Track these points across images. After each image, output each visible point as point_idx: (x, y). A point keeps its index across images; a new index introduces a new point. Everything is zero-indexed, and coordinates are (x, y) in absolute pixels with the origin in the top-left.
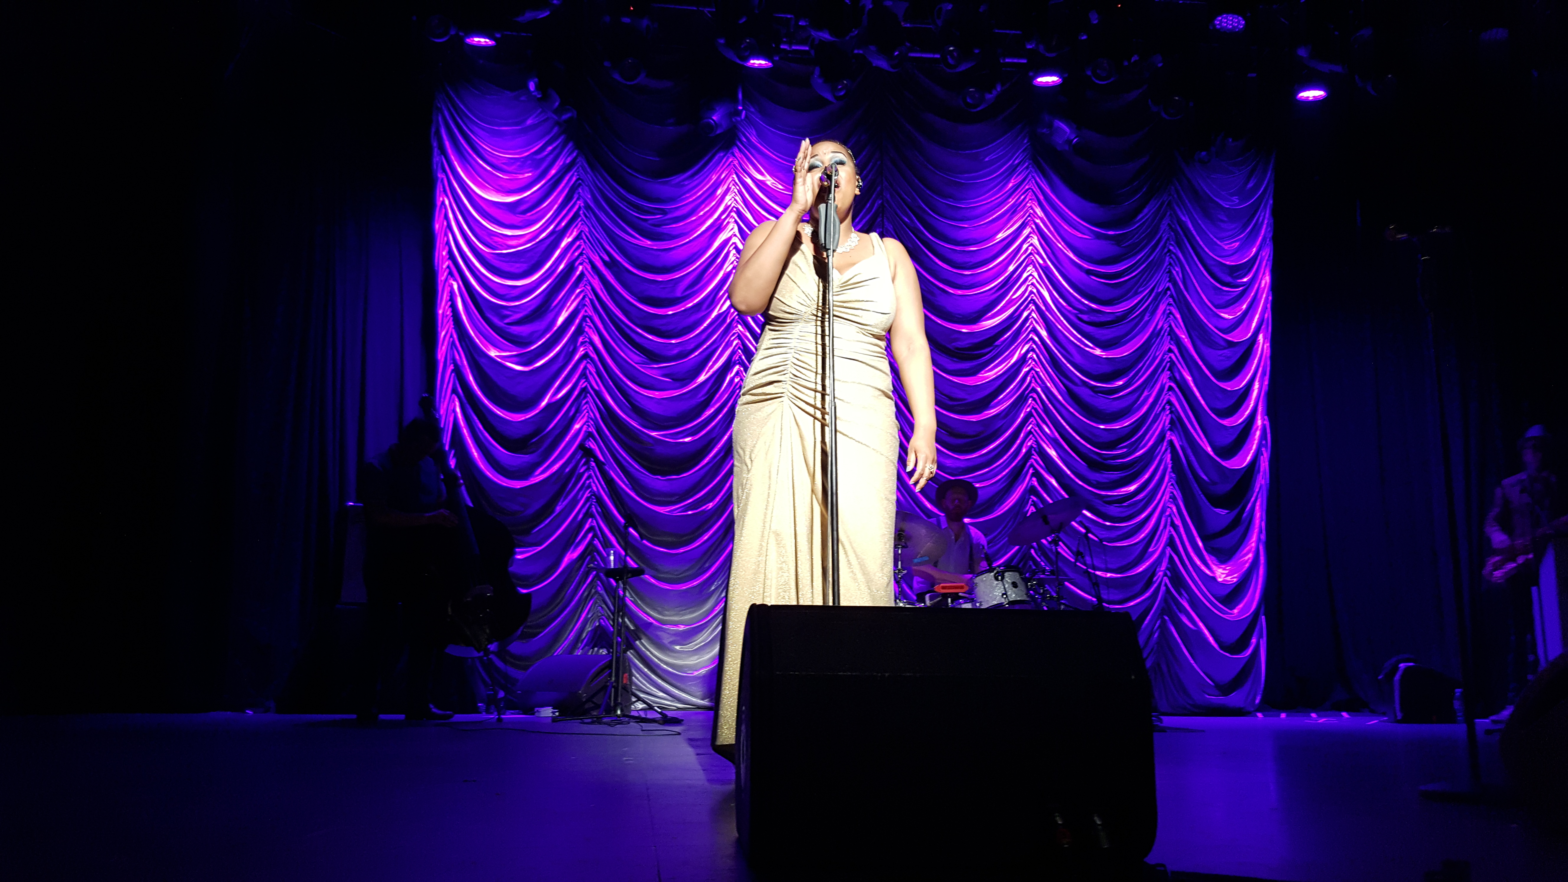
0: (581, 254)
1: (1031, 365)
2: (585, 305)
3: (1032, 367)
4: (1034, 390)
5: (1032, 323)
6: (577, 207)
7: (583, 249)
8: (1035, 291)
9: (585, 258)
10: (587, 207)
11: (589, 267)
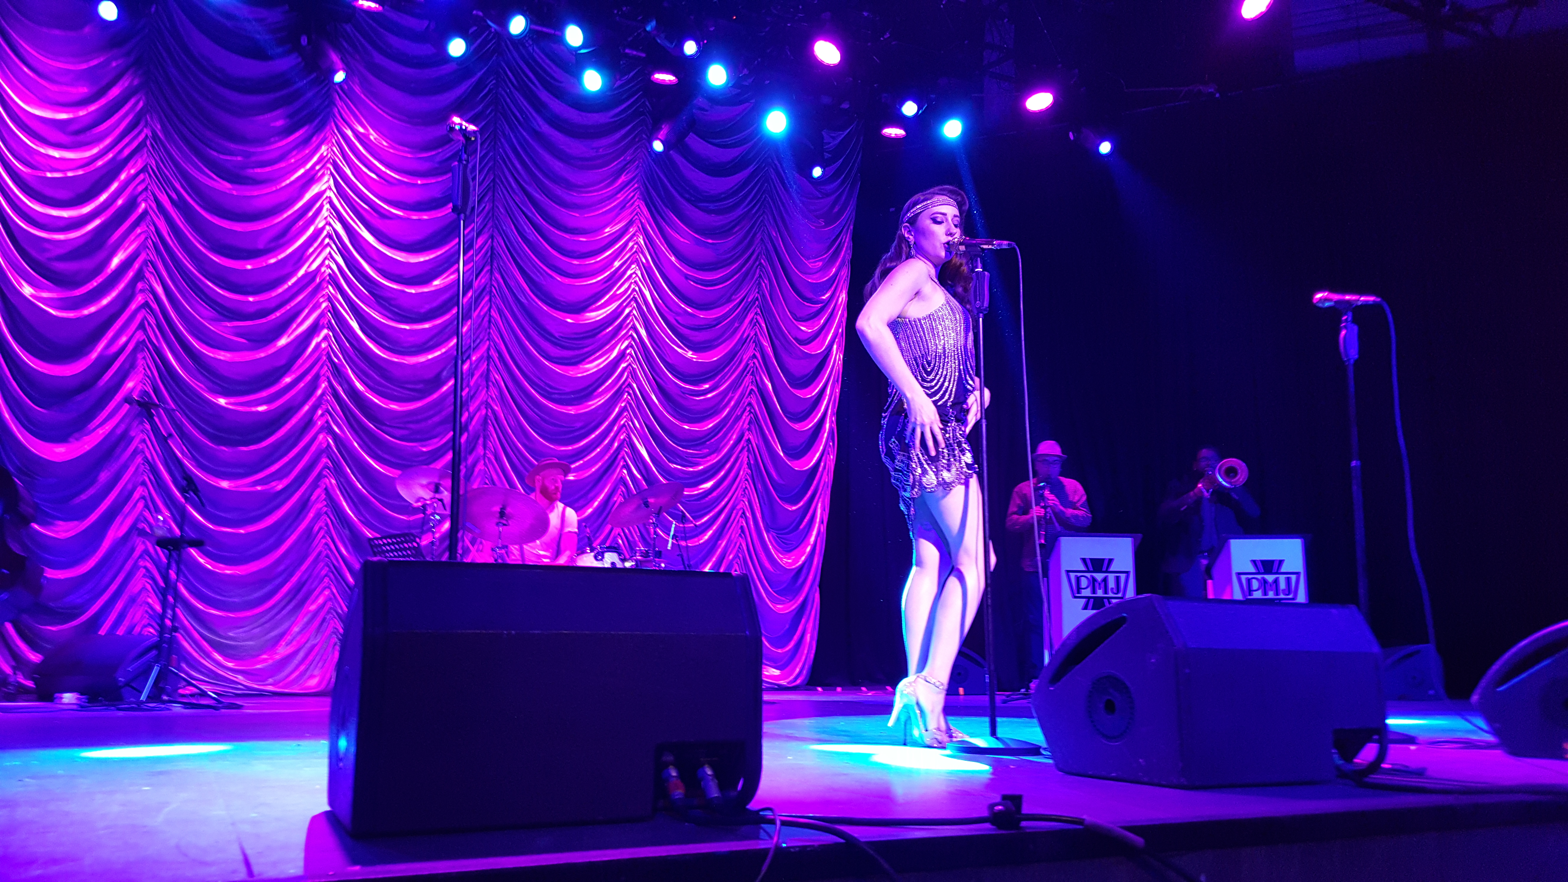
0: (146, 189)
1: (630, 361)
2: (149, 248)
3: (630, 363)
4: (629, 386)
5: (632, 318)
6: (143, 136)
7: (149, 184)
8: (637, 289)
9: (150, 195)
10: (155, 136)
11: (154, 206)
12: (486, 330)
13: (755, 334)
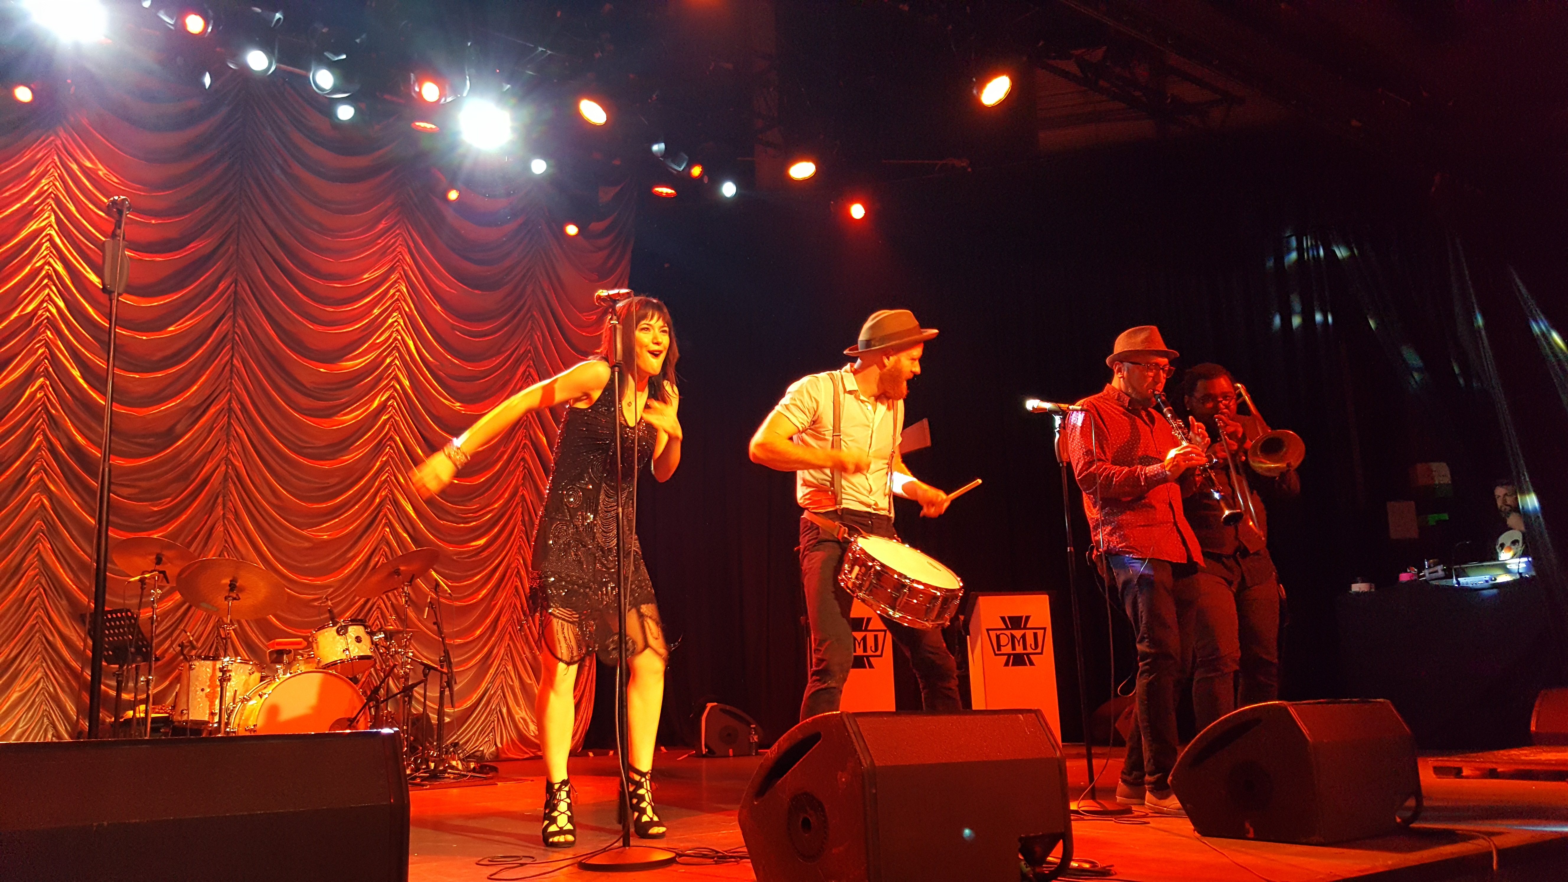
1: (392, 413)
3: (391, 417)
4: (391, 438)
5: (394, 369)
8: (399, 338)
12: (227, 380)
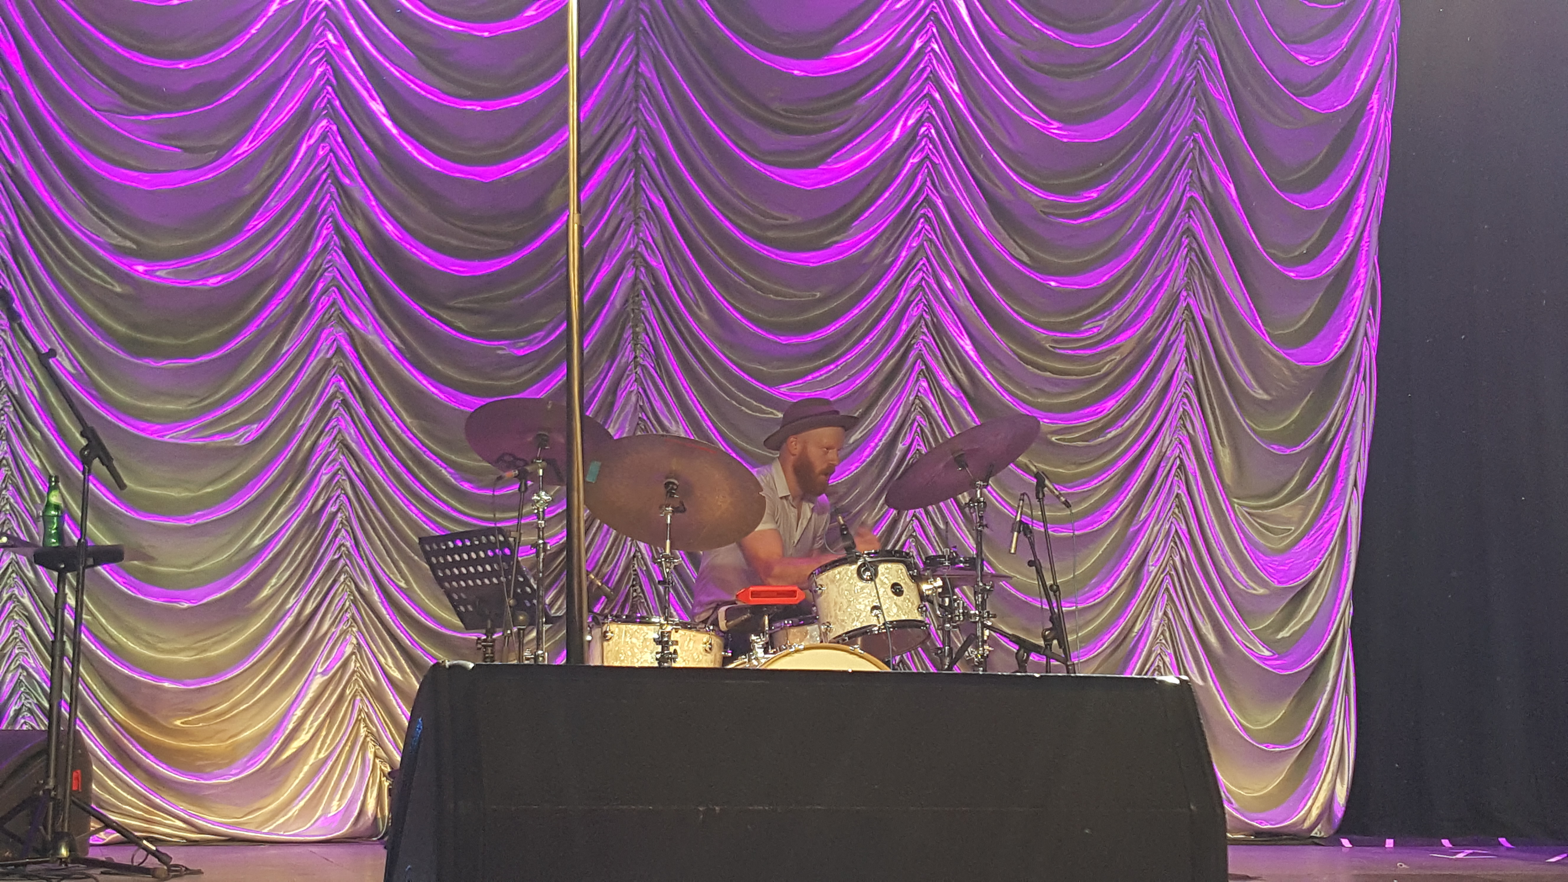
3: (927, 155)
5: (930, 60)
13: (1195, 78)
